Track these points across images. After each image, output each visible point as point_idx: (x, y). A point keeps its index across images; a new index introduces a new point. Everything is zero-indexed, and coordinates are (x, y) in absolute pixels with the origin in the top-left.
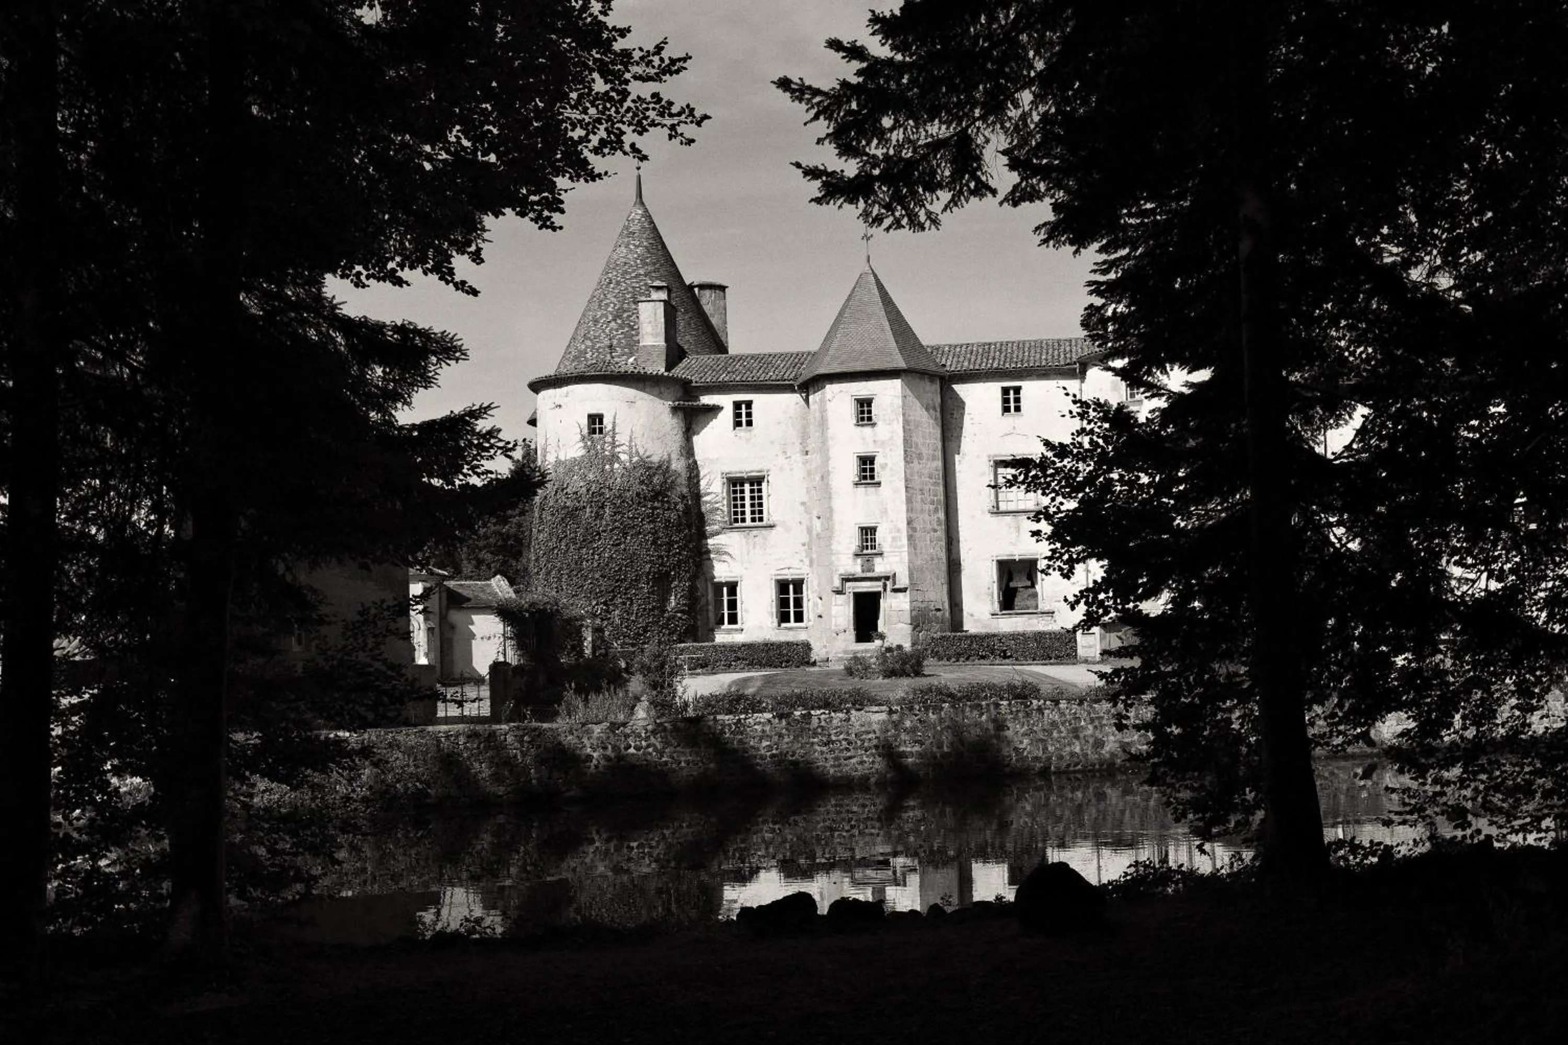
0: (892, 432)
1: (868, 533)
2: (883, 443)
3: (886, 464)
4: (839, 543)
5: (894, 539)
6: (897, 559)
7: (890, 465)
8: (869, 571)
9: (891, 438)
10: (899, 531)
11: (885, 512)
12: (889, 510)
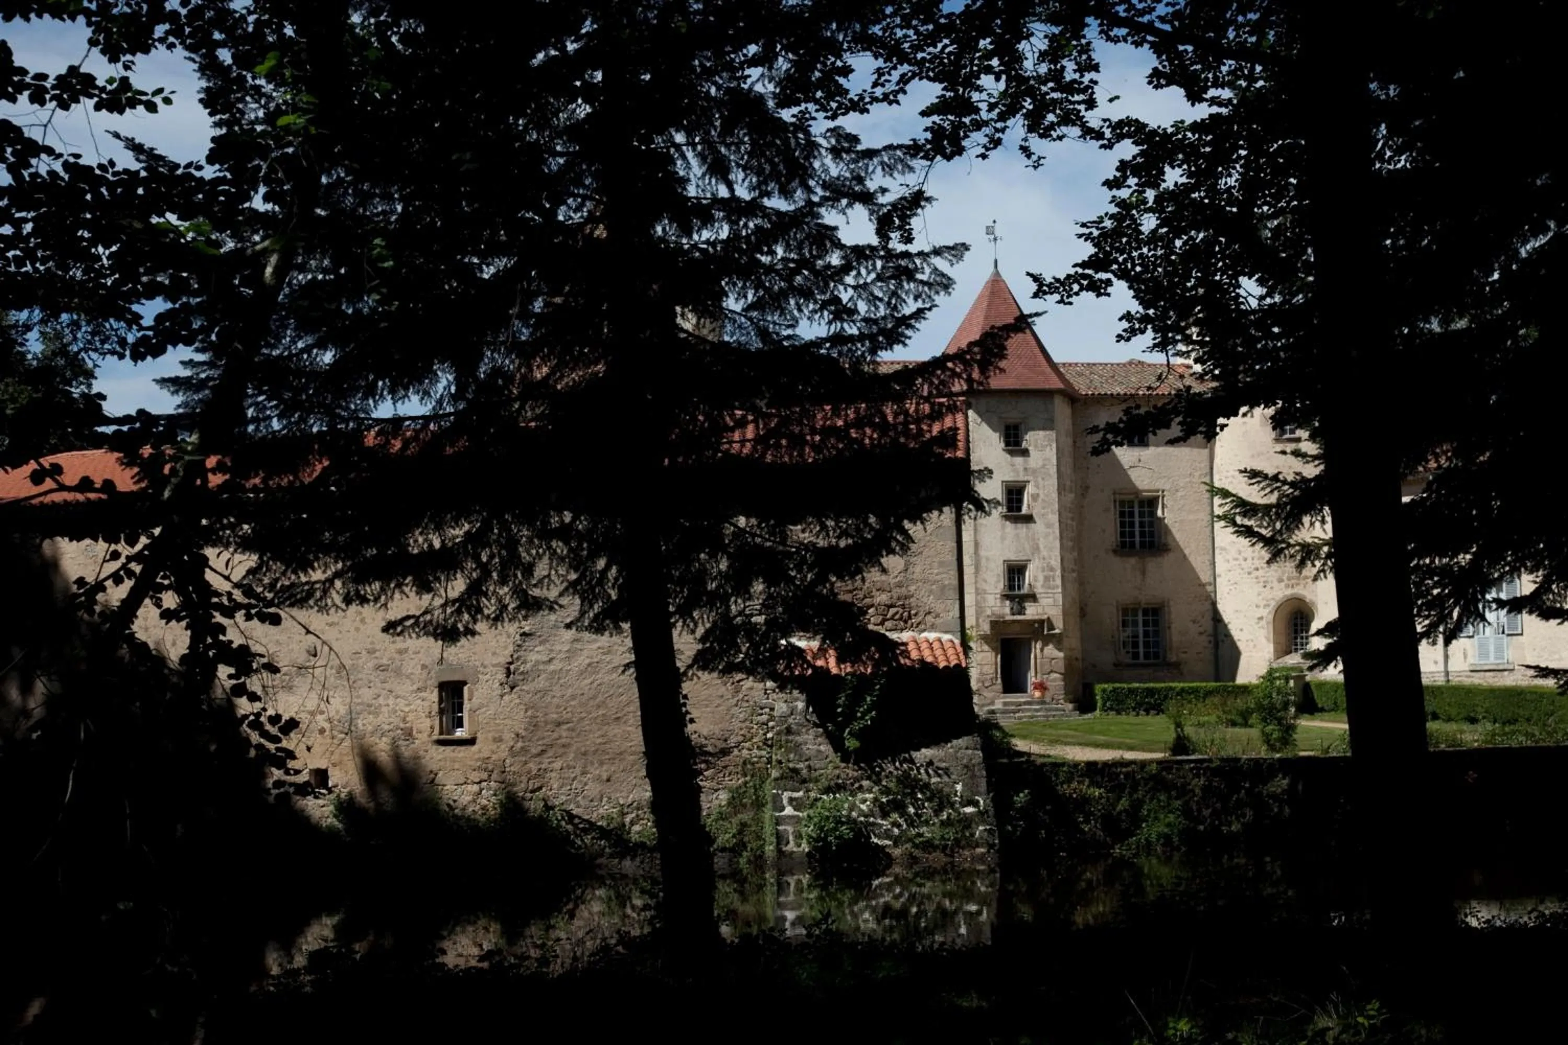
0: (1045, 460)
1: (1015, 572)
2: (1034, 471)
3: (1038, 495)
4: (985, 581)
5: (1047, 579)
6: (1050, 601)
7: (1042, 496)
8: (1020, 614)
9: (1044, 466)
10: (1052, 569)
11: (1036, 549)
12: (1041, 546)
